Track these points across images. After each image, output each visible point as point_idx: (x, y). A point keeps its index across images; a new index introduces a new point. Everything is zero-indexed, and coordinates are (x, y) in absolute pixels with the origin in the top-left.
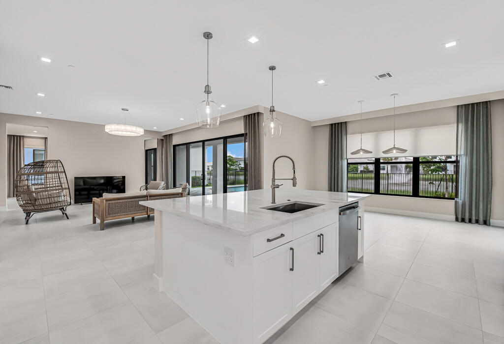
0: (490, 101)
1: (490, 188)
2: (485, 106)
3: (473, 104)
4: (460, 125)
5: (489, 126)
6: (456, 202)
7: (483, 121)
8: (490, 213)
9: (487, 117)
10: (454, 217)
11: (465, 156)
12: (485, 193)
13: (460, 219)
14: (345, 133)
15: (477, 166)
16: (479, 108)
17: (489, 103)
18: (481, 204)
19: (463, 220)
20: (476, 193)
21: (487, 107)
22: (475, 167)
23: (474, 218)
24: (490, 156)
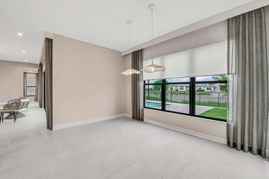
0: (263, 8)
1: (266, 112)
2: (259, 15)
3: (244, 15)
4: (231, 42)
5: (264, 38)
6: (228, 125)
7: (256, 33)
8: (266, 143)
9: (261, 27)
10: (225, 141)
11: (237, 75)
12: (260, 117)
13: (231, 144)
14: (141, 59)
15: (250, 86)
16: (251, 19)
17: (262, 10)
18: (255, 130)
19: (235, 146)
20: (249, 117)
21: (261, 17)
22: (247, 87)
23: (246, 145)
24: (265, 74)
